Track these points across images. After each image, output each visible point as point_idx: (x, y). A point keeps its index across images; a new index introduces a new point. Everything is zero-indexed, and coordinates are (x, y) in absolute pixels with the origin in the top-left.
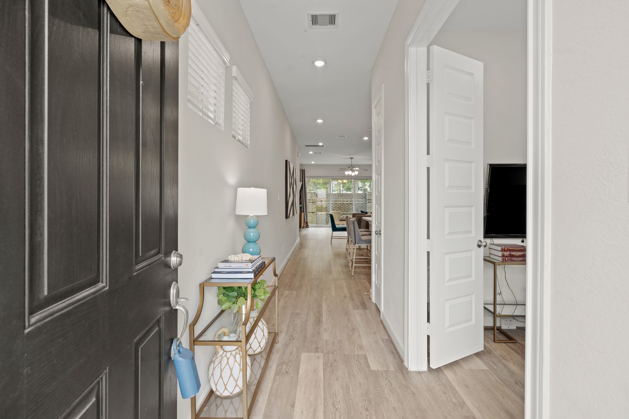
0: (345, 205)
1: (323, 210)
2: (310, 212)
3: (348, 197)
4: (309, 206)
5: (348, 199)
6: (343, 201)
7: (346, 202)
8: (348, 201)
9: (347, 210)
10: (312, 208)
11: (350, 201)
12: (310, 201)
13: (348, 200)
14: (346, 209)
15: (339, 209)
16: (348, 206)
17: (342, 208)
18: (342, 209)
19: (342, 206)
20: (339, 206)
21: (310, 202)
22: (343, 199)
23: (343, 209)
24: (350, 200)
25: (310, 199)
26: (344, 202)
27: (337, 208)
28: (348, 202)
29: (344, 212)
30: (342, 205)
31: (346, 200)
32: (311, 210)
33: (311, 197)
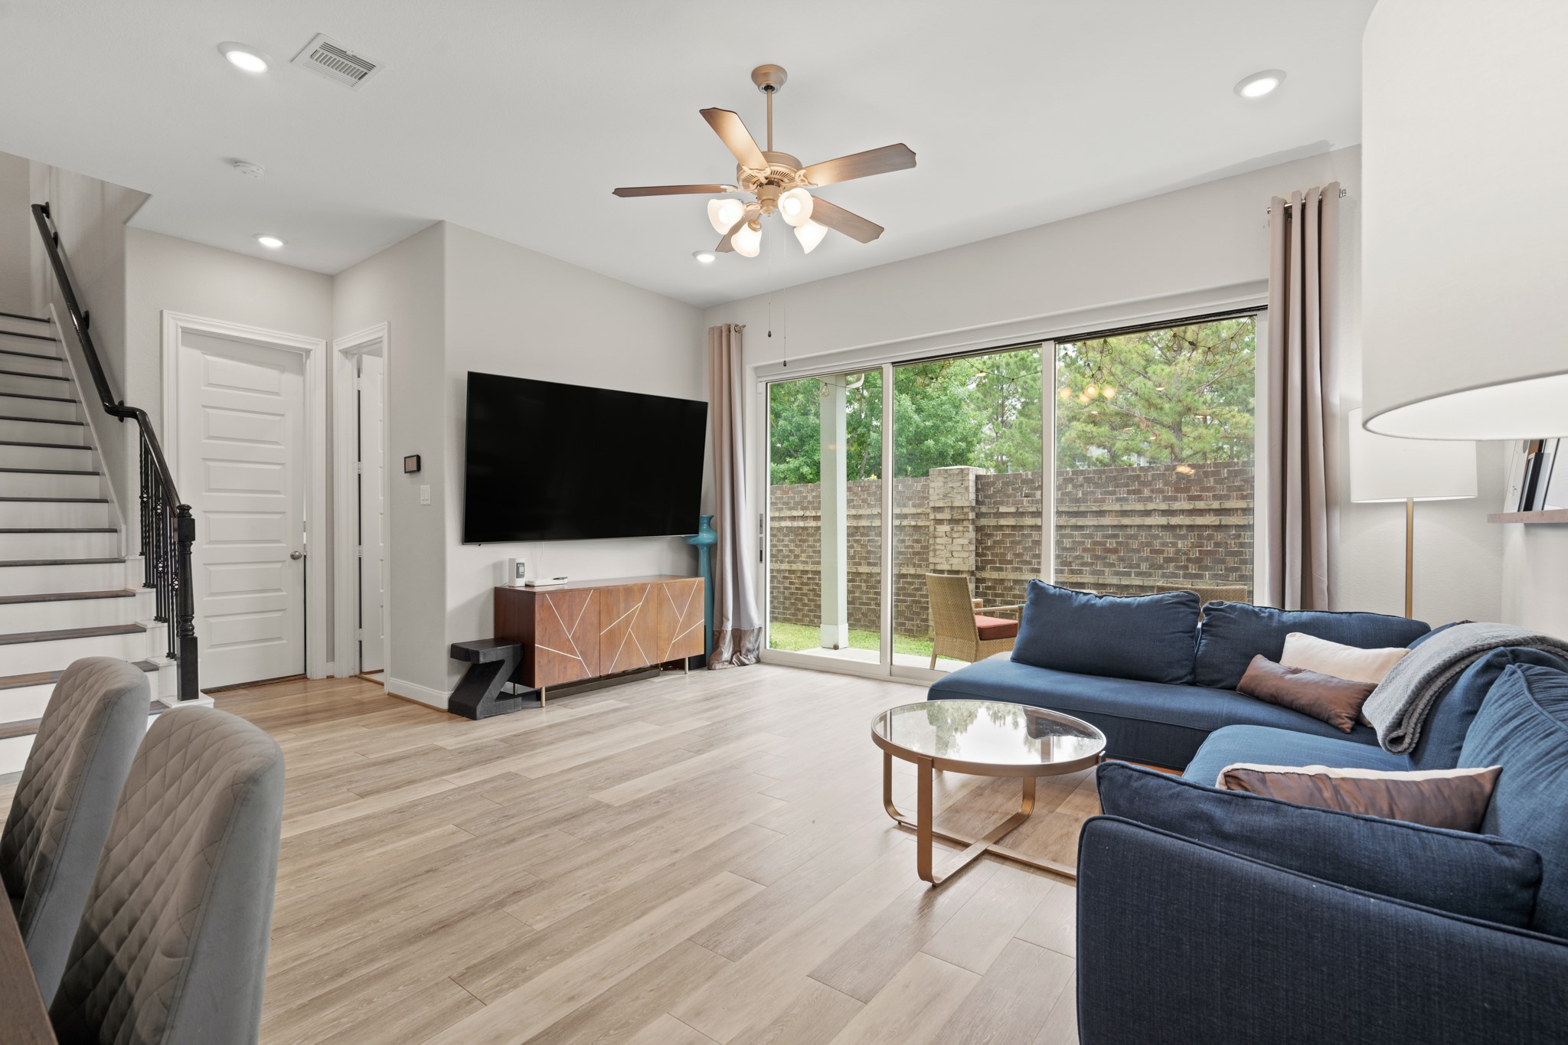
0: (1130, 537)
1: (1010, 562)
2: (939, 567)
3: (1152, 491)
4: (938, 541)
5: (1150, 499)
6: (1124, 513)
7: (1138, 521)
8: (1147, 513)
9: (1144, 567)
10: (952, 552)
11: (1164, 513)
12: (939, 516)
13: (1150, 506)
14: (1141, 559)
15: (1097, 558)
16: (1149, 544)
17: (1115, 551)
18: (1113, 558)
19: (1111, 544)
20: (1095, 543)
21: (940, 522)
22: (1118, 500)
23: (1121, 559)
24: (1164, 506)
25: (940, 504)
26: (1126, 521)
27: (1085, 550)
28: (1149, 521)
29: (1128, 574)
30: (1115, 536)
31: (1139, 507)
32: (947, 559)
33: (945, 496)
